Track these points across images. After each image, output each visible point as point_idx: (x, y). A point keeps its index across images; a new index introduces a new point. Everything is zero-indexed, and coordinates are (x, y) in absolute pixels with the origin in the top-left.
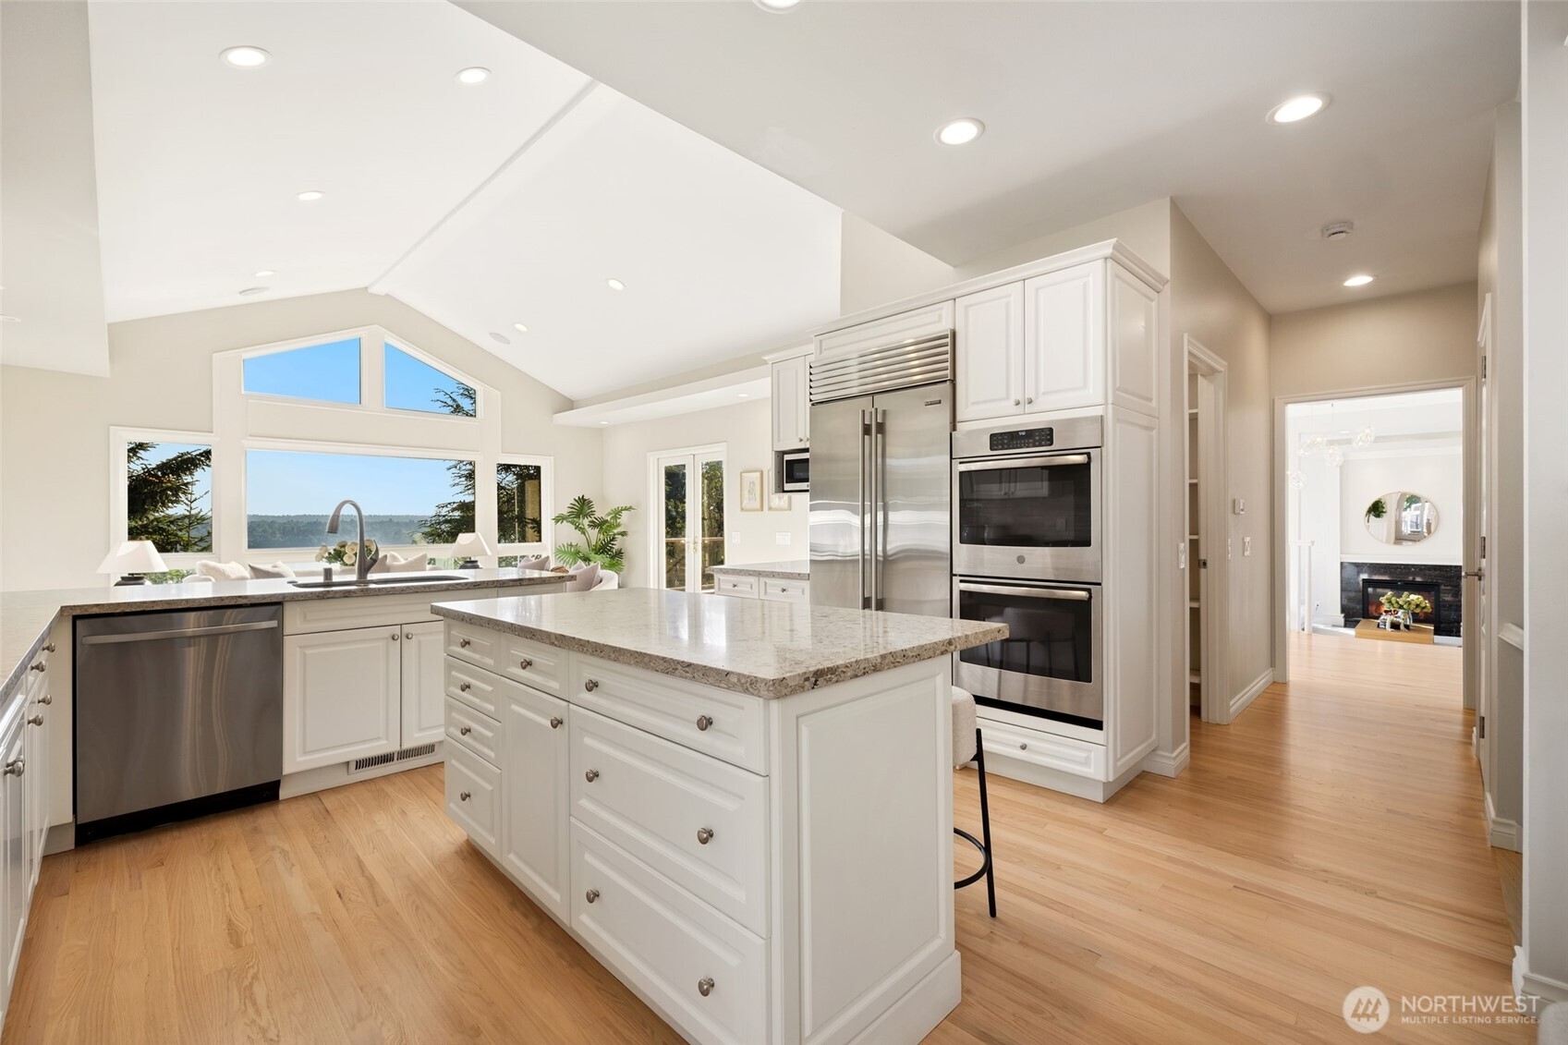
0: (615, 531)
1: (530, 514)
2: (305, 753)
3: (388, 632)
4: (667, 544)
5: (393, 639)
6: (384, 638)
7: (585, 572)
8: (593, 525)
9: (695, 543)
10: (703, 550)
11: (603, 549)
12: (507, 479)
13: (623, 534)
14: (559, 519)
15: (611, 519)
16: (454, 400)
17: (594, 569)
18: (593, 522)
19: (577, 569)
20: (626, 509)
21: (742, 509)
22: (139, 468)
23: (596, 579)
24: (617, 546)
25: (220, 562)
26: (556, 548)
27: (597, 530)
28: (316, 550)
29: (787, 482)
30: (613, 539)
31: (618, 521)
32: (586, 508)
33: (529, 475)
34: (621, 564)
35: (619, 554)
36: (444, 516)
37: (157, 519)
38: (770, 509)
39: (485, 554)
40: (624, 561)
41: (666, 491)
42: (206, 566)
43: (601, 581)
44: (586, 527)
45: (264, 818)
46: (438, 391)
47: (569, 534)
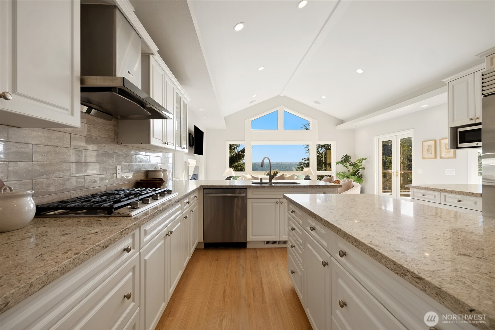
0: (360, 167)
1: (328, 162)
2: (253, 235)
3: (275, 200)
4: (383, 173)
5: (277, 203)
6: (274, 202)
7: (347, 183)
8: (351, 165)
9: (397, 173)
10: (401, 175)
11: (355, 174)
12: (322, 150)
13: (363, 168)
14: (338, 163)
15: (358, 163)
16: (306, 127)
17: (351, 182)
18: (351, 164)
19: (344, 181)
20: (364, 159)
21: (423, 158)
22: (237, 152)
23: (351, 186)
24: (360, 173)
25: (246, 174)
26: (336, 173)
27: (352, 167)
28: (264, 172)
29: (459, 143)
30: (359, 170)
31: (361, 163)
32: (348, 159)
33: (328, 148)
34: (362, 180)
35: (361, 176)
36: (303, 162)
37: (240, 164)
38: (441, 158)
39: (312, 174)
40: (363, 179)
41: (382, 153)
42: (242, 175)
43: (353, 187)
44: (348, 166)
45: (242, 253)
46: (302, 125)
47: (341, 168)
